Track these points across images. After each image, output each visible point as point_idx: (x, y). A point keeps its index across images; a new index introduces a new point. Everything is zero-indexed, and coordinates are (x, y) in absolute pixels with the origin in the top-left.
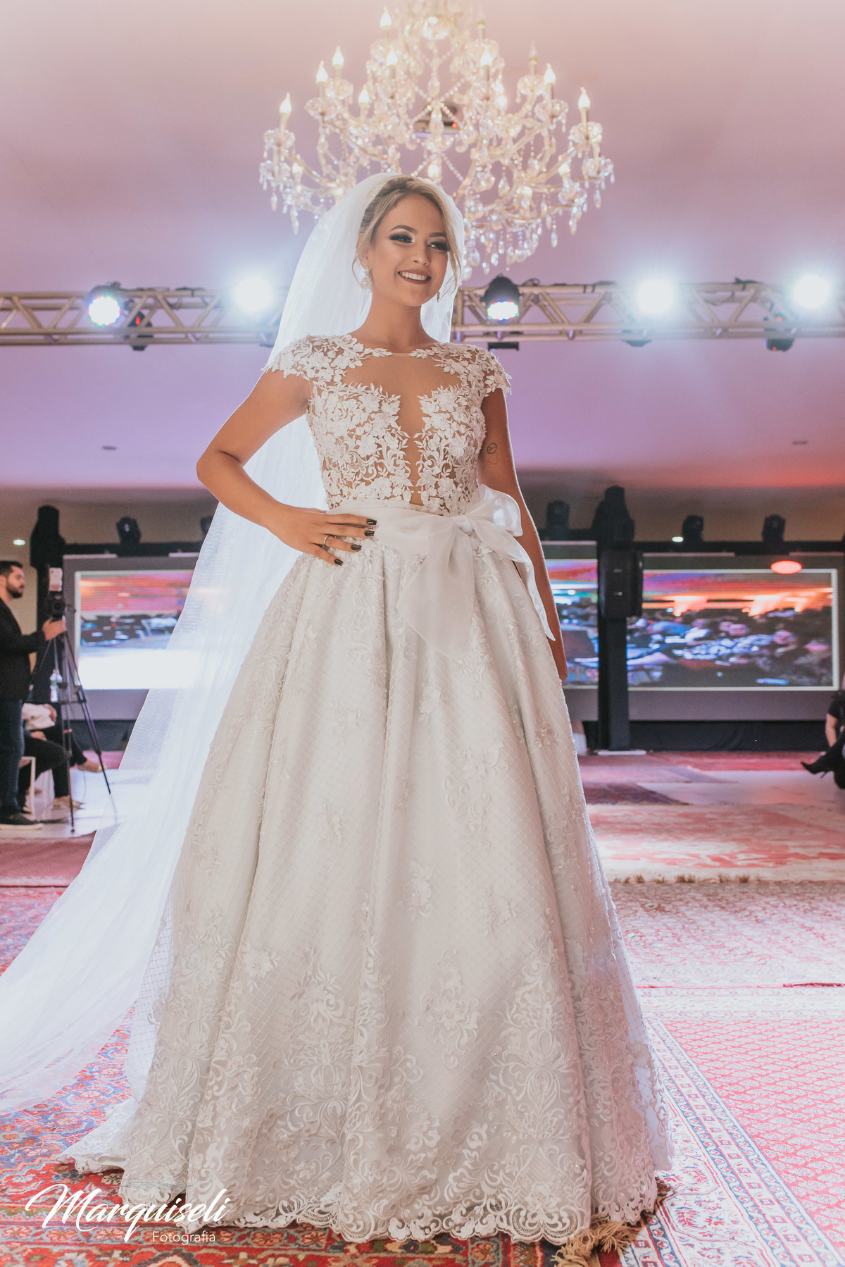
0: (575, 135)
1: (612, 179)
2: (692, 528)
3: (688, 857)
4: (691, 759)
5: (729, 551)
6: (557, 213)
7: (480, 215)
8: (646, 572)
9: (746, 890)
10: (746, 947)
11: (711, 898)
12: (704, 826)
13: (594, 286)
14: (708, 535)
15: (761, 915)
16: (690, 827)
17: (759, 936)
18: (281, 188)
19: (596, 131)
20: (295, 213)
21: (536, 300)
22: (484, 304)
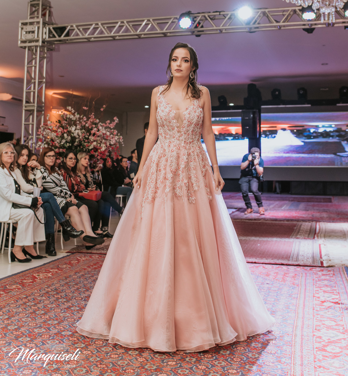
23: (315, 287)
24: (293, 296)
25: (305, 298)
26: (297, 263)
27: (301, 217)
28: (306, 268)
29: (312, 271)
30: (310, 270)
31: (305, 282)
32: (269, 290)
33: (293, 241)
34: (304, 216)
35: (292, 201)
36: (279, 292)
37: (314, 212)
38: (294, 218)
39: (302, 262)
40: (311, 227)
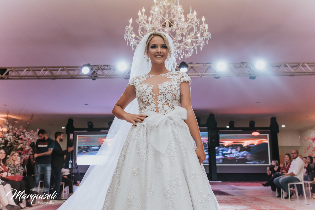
0: (201, 27)
1: (211, 37)
2: (231, 124)
4: (233, 183)
5: (241, 130)
6: (197, 46)
7: (178, 46)
8: (220, 135)
12: (238, 201)
13: (206, 64)
14: (236, 125)
16: (235, 202)
18: (129, 40)
19: (206, 26)
20: (132, 46)
21: (192, 67)
22: (179, 68)
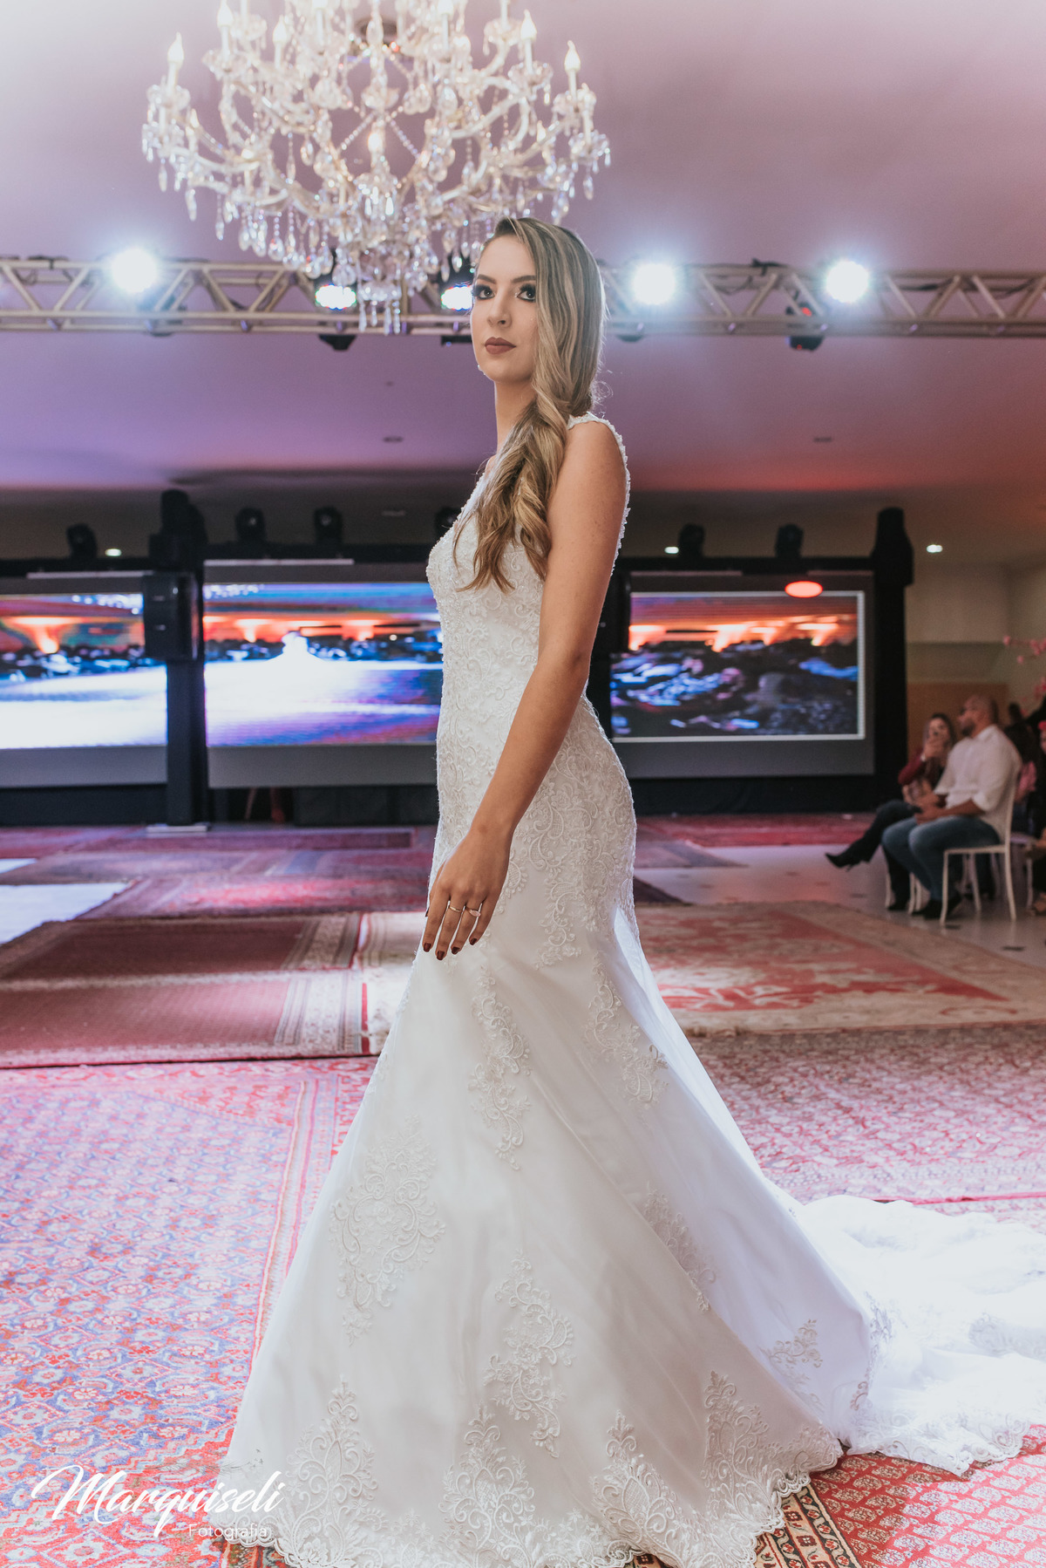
0: (559, 107)
1: (607, 161)
2: (691, 539)
3: (695, 994)
5: (735, 568)
8: (635, 595)
9: (768, 1047)
10: (774, 1144)
11: (728, 1062)
12: (711, 941)
14: (710, 550)
15: (788, 1090)
16: (695, 943)
17: (788, 1124)
18: (172, 160)
19: (588, 100)
20: (191, 191)
23: (339, 1121)
24: (274, 1158)
25: (306, 1162)
26: (292, 1051)
27: (319, 899)
28: (319, 1063)
29: (336, 1072)
30: (332, 1068)
31: (313, 1109)
32: (205, 1147)
33: (289, 980)
34: (328, 894)
35: (299, 847)
36: (232, 1152)
37: (357, 882)
38: (298, 905)
39: (310, 1046)
40: (345, 929)
